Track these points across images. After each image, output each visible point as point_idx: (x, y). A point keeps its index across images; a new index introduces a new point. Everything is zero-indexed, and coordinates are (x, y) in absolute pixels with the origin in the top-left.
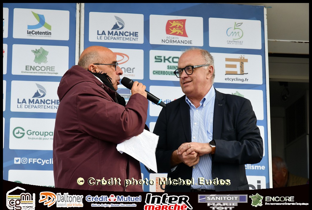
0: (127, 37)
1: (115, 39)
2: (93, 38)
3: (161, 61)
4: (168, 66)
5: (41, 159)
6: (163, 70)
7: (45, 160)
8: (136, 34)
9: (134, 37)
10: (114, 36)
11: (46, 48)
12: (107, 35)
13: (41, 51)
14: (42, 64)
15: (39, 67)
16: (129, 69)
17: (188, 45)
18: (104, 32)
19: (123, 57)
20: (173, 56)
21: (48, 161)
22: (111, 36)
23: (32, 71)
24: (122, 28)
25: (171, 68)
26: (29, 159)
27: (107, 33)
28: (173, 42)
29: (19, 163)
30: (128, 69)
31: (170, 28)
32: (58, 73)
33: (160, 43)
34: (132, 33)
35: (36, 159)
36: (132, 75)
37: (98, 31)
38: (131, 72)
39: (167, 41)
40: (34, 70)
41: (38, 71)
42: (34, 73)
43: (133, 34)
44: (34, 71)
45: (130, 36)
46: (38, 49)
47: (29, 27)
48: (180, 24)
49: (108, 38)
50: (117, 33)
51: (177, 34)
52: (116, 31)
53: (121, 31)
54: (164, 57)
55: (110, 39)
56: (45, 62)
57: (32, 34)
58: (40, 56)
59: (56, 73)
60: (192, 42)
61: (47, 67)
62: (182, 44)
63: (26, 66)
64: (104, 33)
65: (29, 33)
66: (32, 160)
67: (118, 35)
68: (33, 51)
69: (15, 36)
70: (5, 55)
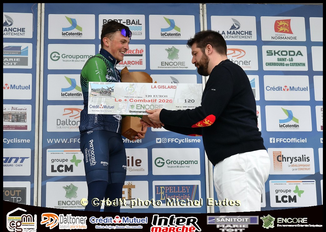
0: (243, 36)
1: (233, 37)
3: (272, 55)
4: (278, 59)
5: (178, 139)
6: (274, 62)
7: (181, 140)
8: (250, 33)
9: (249, 35)
10: (232, 35)
11: (177, 46)
12: (226, 35)
13: (173, 50)
14: (175, 60)
15: (172, 63)
16: (246, 62)
17: (293, 40)
18: (223, 32)
19: (241, 52)
20: (281, 50)
21: (184, 140)
22: (230, 35)
23: (166, 66)
24: (238, 28)
25: (280, 60)
26: (168, 139)
27: (226, 33)
28: (281, 38)
29: (160, 142)
31: (278, 27)
32: (187, 67)
33: (270, 39)
34: (246, 32)
35: (174, 139)
36: (249, 67)
37: (219, 31)
38: (247, 65)
39: (276, 38)
40: (168, 65)
41: (171, 66)
42: (169, 67)
43: (248, 33)
44: (168, 66)
45: (245, 34)
46: (170, 48)
47: (162, 30)
48: (286, 24)
49: (227, 37)
50: (235, 33)
51: (284, 31)
52: (234, 30)
53: (238, 30)
54: (275, 51)
55: (229, 37)
56: (177, 58)
57: (165, 36)
58: (173, 53)
59: (186, 68)
60: (297, 38)
61: (179, 62)
62: (289, 40)
63: (162, 62)
65: (162, 35)
66: (171, 140)
68: (166, 50)
69: (151, 37)
70: (144, 53)
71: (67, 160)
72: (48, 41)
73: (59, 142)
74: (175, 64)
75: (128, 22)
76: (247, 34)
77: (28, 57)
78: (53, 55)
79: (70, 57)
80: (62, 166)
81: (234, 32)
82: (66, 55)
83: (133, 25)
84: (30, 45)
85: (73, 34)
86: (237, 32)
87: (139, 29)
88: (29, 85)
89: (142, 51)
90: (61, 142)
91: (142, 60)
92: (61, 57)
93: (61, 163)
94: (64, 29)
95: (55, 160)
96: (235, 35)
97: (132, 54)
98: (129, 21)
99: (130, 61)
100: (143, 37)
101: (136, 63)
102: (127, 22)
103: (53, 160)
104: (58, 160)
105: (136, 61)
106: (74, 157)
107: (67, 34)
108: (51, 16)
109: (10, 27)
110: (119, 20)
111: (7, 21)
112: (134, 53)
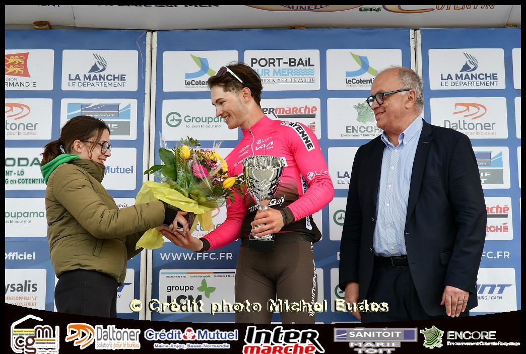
0: (482, 81)
1: (465, 84)
2: (435, 84)
8: (494, 76)
9: (492, 81)
10: (464, 81)
12: (454, 80)
13: (366, 106)
14: (369, 124)
15: (365, 128)
16: (488, 125)
18: (449, 75)
19: (479, 109)
22: (460, 80)
23: (355, 133)
24: (475, 69)
27: (454, 77)
30: (486, 125)
34: (488, 75)
36: (493, 133)
37: (442, 75)
38: (490, 129)
40: (357, 131)
41: (363, 134)
42: (358, 136)
43: (490, 77)
44: (357, 134)
45: (486, 79)
46: (361, 104)
47: (348, 74)
49: (456, 84)
50: (468, 77)
52: (467, 73)
53: (474, 73)
55: (459, 84)
56: (373, 120)
57: (352, 84)
58: (365, 113)
63: (347, 127)
64: (449, 77)
65: (348, 82)
67: (469, 79)
68: (355, 106)
69: (330, 87)
70: (318, 113)
71: (191, 288)
72: (162, 96)
73: (179, 259)
74: (370, 129)
75: (292, 62)
76: (488, 78)
77: (130, 122)
78: (171, 117)
79: (198, 120)
80: (184, 297)
81: (467, 75)
82: (191, 118)
83: (301, 66)
84: (134, 102)
85: (203, 83)
86: (472, 75)
87: (310, 74)
88: (132, 167)
89: (315, 109)
90: (182, 258)
91: (314, 123)
92: (183, 120)
93: (182, 293)
94: (188, 76)
95: (173, 287)
96: (469, 81)
97: (299, 114)
98: (292, 60)
100: (316, 86)
102: (290, 62)
103: (169, 288)
104: (178, 288)
106: (204, 282)
107: (194, 83)
108: (167, 55)
109: (102, 74)
110: (276, 59)
111: (97, 64)
112: (301, 112)
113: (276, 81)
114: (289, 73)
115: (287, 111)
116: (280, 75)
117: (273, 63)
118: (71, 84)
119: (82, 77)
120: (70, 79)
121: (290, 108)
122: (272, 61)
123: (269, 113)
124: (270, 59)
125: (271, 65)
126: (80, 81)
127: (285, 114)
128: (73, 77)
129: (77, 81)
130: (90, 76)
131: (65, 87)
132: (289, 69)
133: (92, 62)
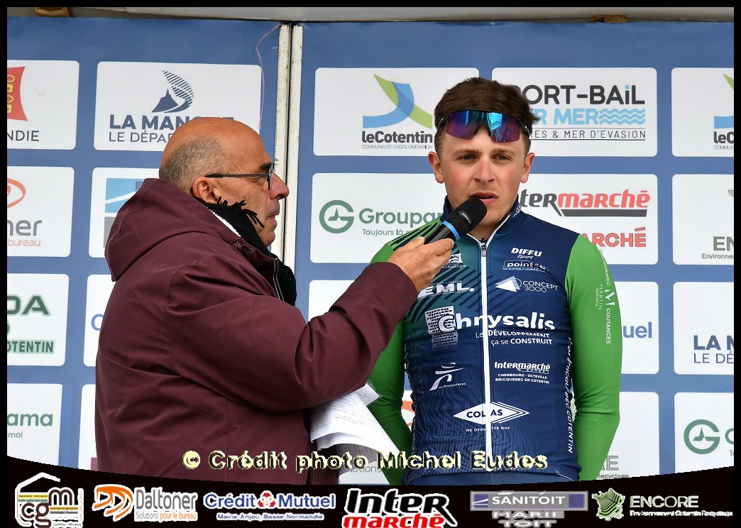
23: (732, 251)
57: (727, 143)
63: (715, 238)
65: (719, 139)
69: (680, 148)
70: (652, 207)
72: (311, 164)
75: (597, 95)
78: (330, 212)
79: (390, 218)
82: (374, 214)
83: (615, 104)
85: (401, 138)
87: (635, 121)
91: (644, 229)
92: (357, 220)
94: (368, 121)
97: (610, 208)
99: (601, 235)
100: (649, 148)
101: (624, 240)
102: (593, 94)
105: (623, 235)
107: (381, 137)
108: (323, 75)
109: (183, 115)
110: (562, 87)
111: (172, 93)
112: (615, 203)
113: (561, 135)
114: (588, 118)
115: (583, 201)
116: (570, 123)
117: (555, 97)
118: (114, 137)
119: (138, 122)
120: (112, 126)
121: (591, 196)
122: (552, 92)
123: (545, 205)
124: (547, 87)
125: (551, 100)
126: (134, 131)
127: (579, 208)
128: (119, 121)
129: (128, 130)
130: (156, 119)
131: (102, 141)
132: (589, 110)
133: (162, 88)
